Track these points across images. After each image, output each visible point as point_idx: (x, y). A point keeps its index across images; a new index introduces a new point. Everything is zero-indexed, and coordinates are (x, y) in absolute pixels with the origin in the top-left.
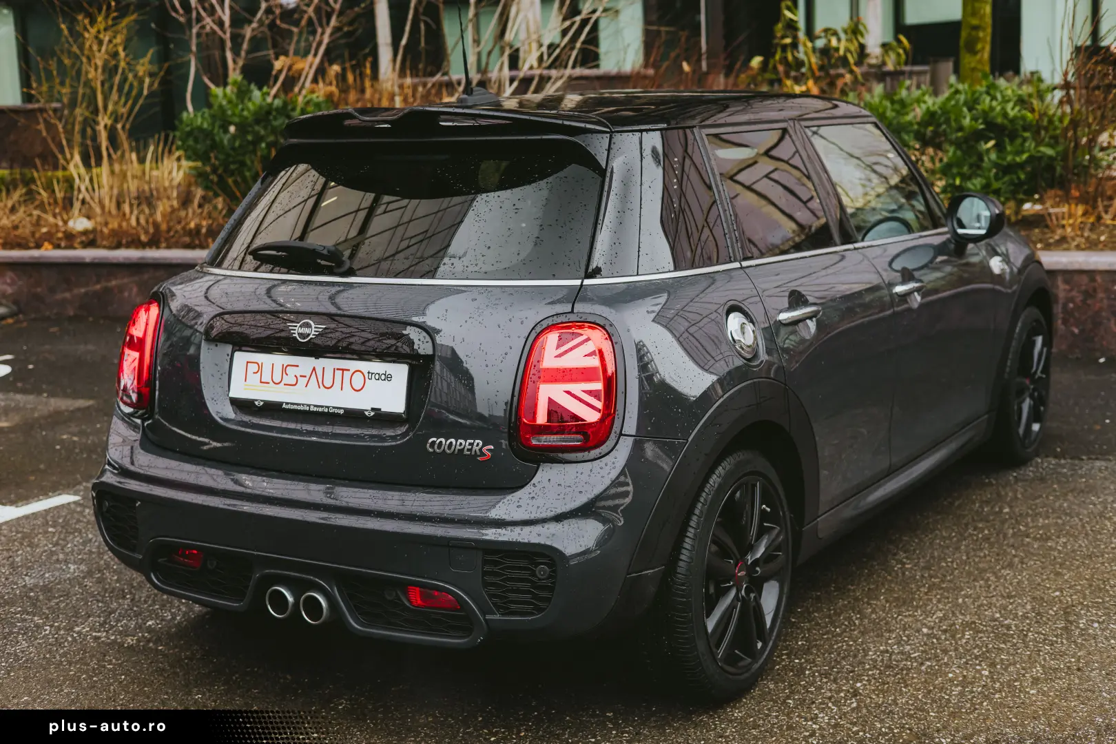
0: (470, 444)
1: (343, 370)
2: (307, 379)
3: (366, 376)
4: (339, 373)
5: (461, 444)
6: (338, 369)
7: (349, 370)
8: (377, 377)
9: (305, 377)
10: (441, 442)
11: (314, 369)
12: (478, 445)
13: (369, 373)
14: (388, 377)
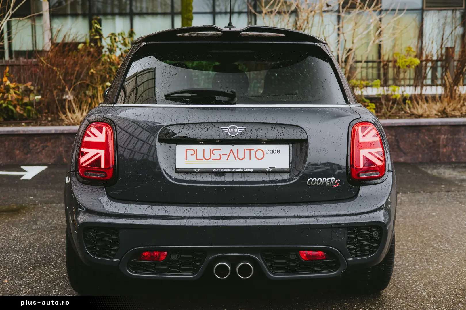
0: (329, 180)
1: (250, 150)
2: (227, 156)
3: (265, 151)
4: (247, 152)
5: (325, 180)
6: (247, 150)
7: (254, 150)
8: (271, 152)
9: (226, 155)
10: (315, 180)
11: (231, 150)
12: (333, 179)
13: (266, 150)
14: (278, 152)
